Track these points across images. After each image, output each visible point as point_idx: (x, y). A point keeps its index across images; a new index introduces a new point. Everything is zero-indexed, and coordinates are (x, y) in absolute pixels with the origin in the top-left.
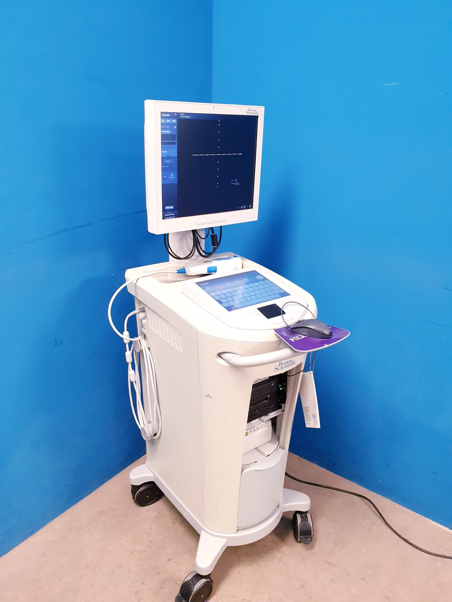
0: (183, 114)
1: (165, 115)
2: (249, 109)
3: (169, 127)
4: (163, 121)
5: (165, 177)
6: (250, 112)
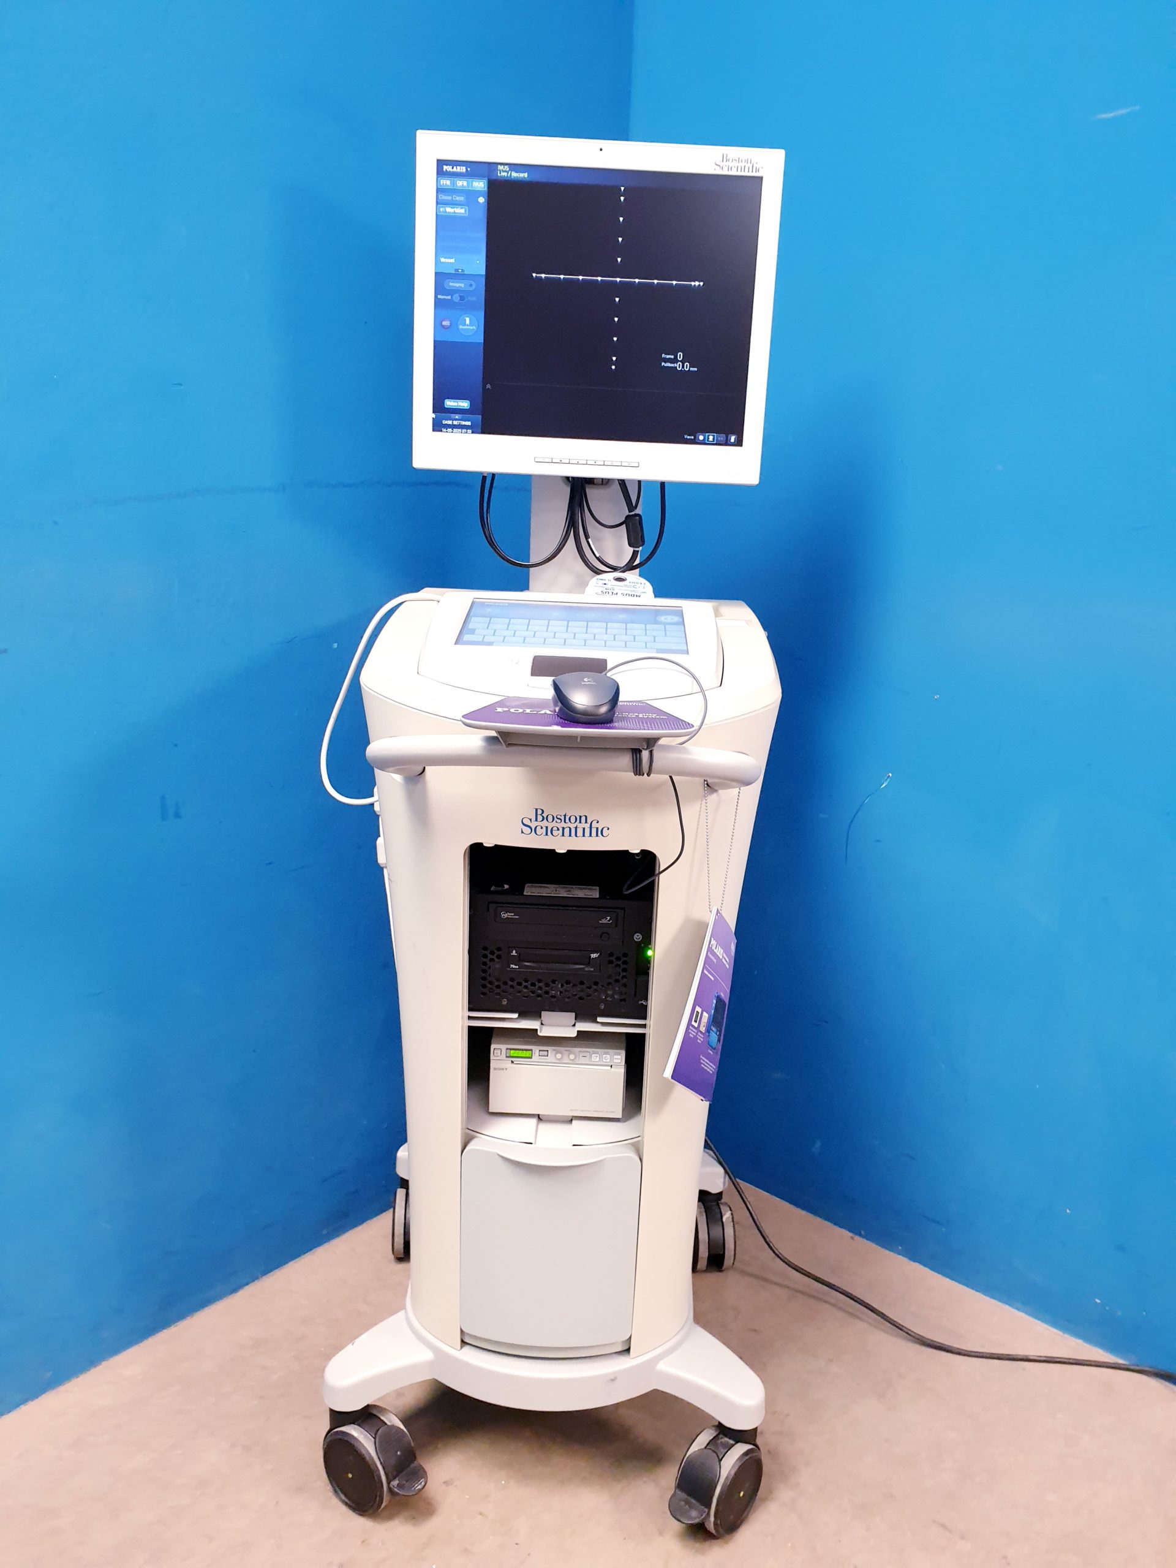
0: (506, 167)
1: (453, 168)
2: (725, 158)
3: (462, 199)
4: (446, 182)
5: (446, 323)
6: (730, 164)
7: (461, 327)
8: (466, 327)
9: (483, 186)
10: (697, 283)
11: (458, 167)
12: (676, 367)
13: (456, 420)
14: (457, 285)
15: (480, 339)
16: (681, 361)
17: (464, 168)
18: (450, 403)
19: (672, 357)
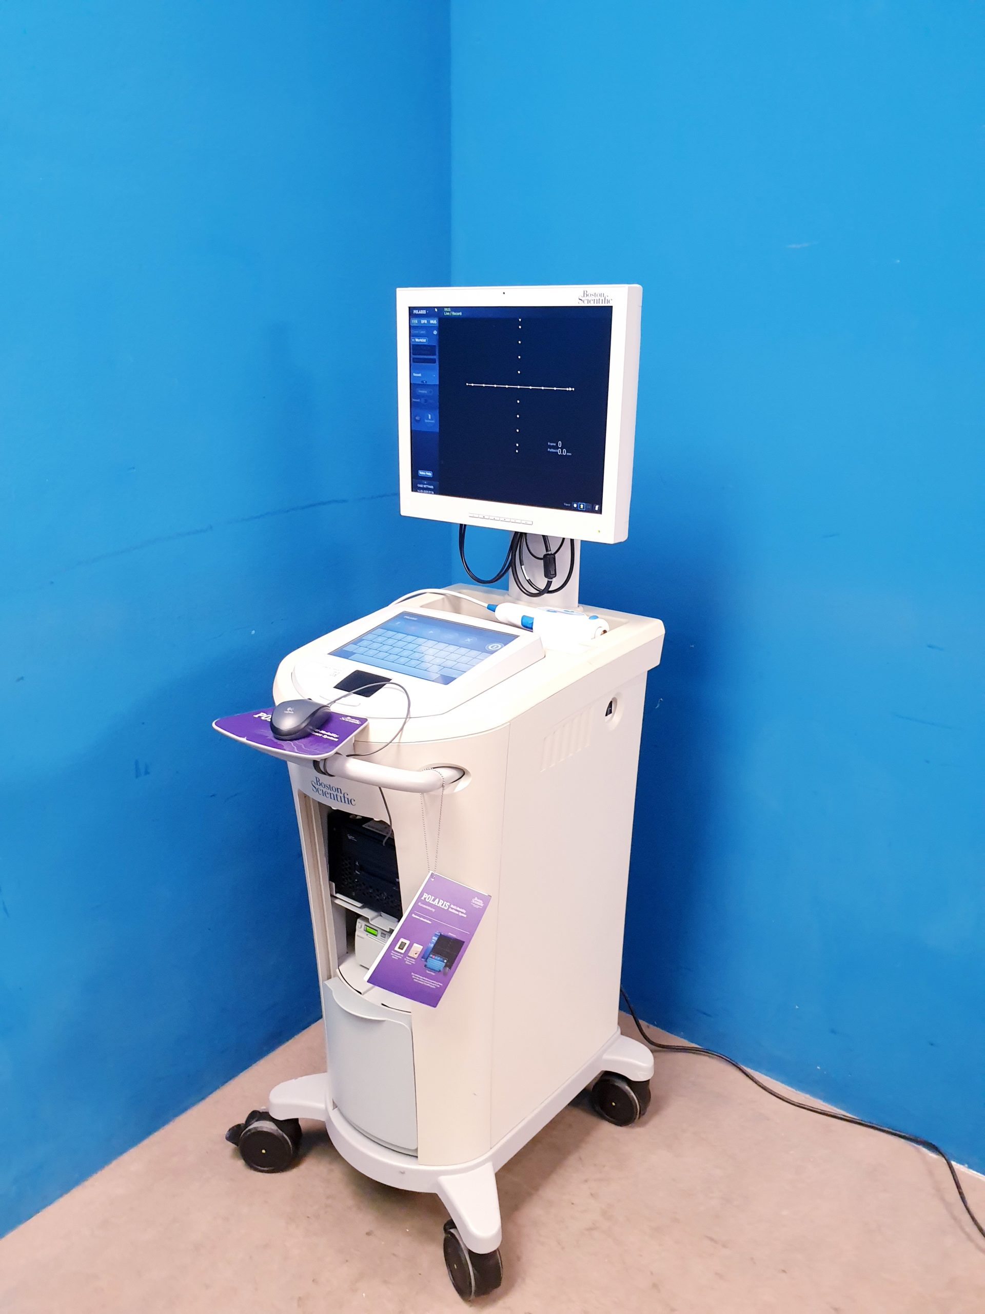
0: (450, 309)
1: (419, 312)
2: (585, 294)
3: (424, 332)
4: (415, 321)
5: (417, 418)
6: (589, 298)
7: (426, 421)
8: (429, 421)
9: (436, 323)
10: (570, 389)
11: (422, 311)
12: (557, 452)
13: (425, 484)
14: (423, 392)
15: (437, 430)
16: (559, 448)
17: (425, 311)
18: (421, 473)
19: (555, 444)
